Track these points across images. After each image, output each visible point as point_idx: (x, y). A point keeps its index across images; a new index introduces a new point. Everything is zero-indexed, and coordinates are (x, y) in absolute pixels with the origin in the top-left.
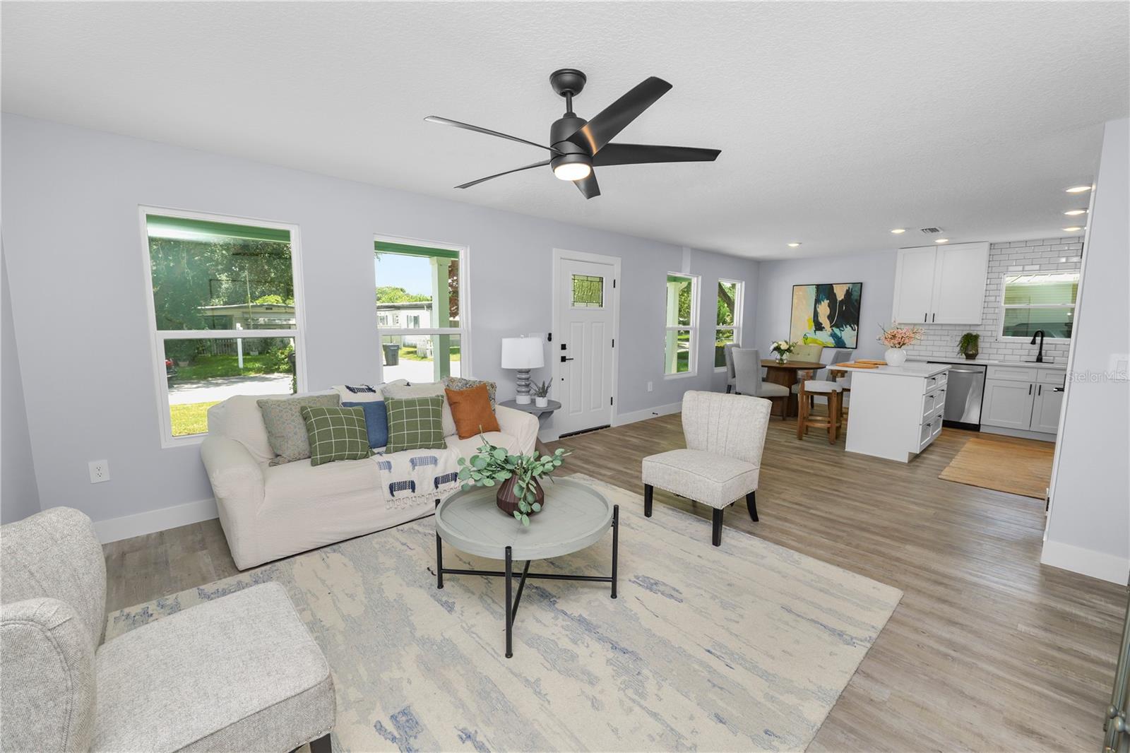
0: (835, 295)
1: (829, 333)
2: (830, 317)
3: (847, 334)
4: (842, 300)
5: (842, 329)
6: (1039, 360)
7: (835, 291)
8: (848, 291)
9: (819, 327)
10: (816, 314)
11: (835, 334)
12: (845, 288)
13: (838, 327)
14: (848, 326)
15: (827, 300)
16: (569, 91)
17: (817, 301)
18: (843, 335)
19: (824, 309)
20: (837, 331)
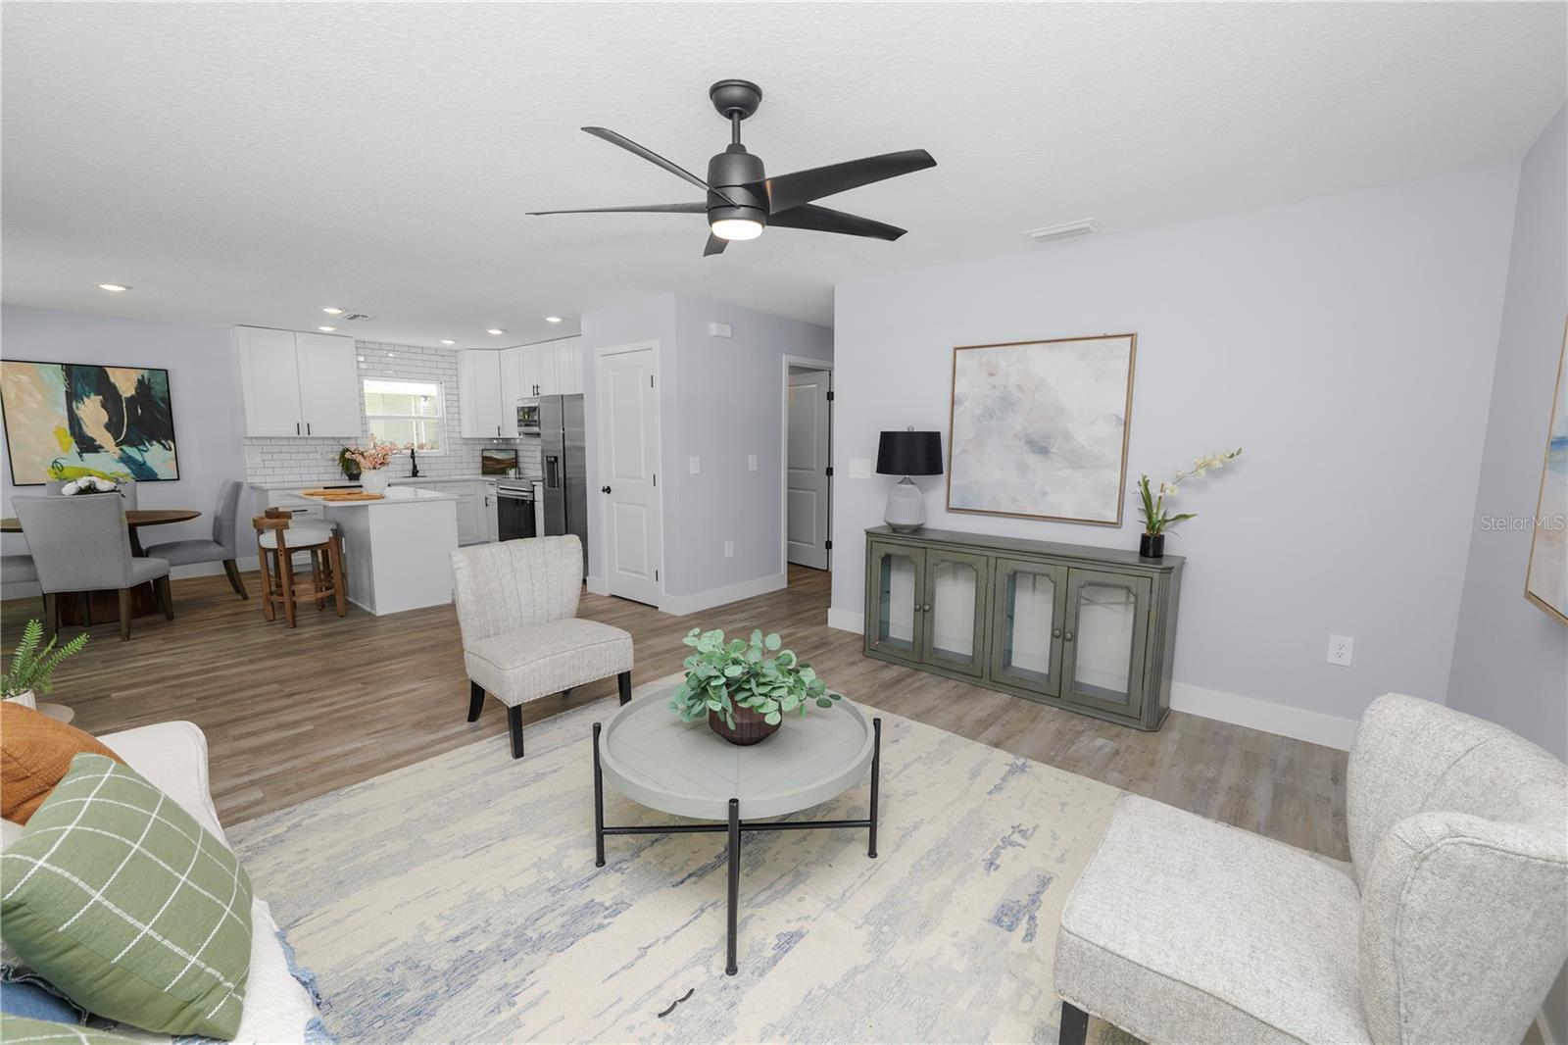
0: (114, 387)
1: (116, 457)
2: (113, 427)
3: (155, 455)
4: (132, 397)
5: (141, 447)
6: (415, 473)
7: (112, 380)
8: (141, 382)
9: (87, 445)
10: (75, 423)
11: (130, 457)
12: (135, 376)
13: (132, 444)
14: (154, 443)
15: (97, 394)
16: (738, 110)
17: (72, 396)
18: (146, 459)
19: (93, 413)
20: (132, 452)
